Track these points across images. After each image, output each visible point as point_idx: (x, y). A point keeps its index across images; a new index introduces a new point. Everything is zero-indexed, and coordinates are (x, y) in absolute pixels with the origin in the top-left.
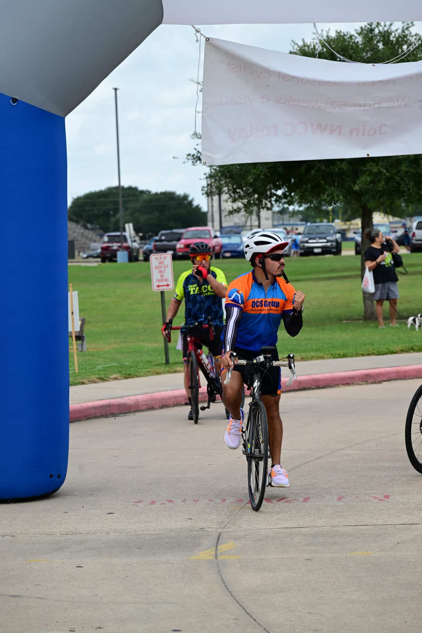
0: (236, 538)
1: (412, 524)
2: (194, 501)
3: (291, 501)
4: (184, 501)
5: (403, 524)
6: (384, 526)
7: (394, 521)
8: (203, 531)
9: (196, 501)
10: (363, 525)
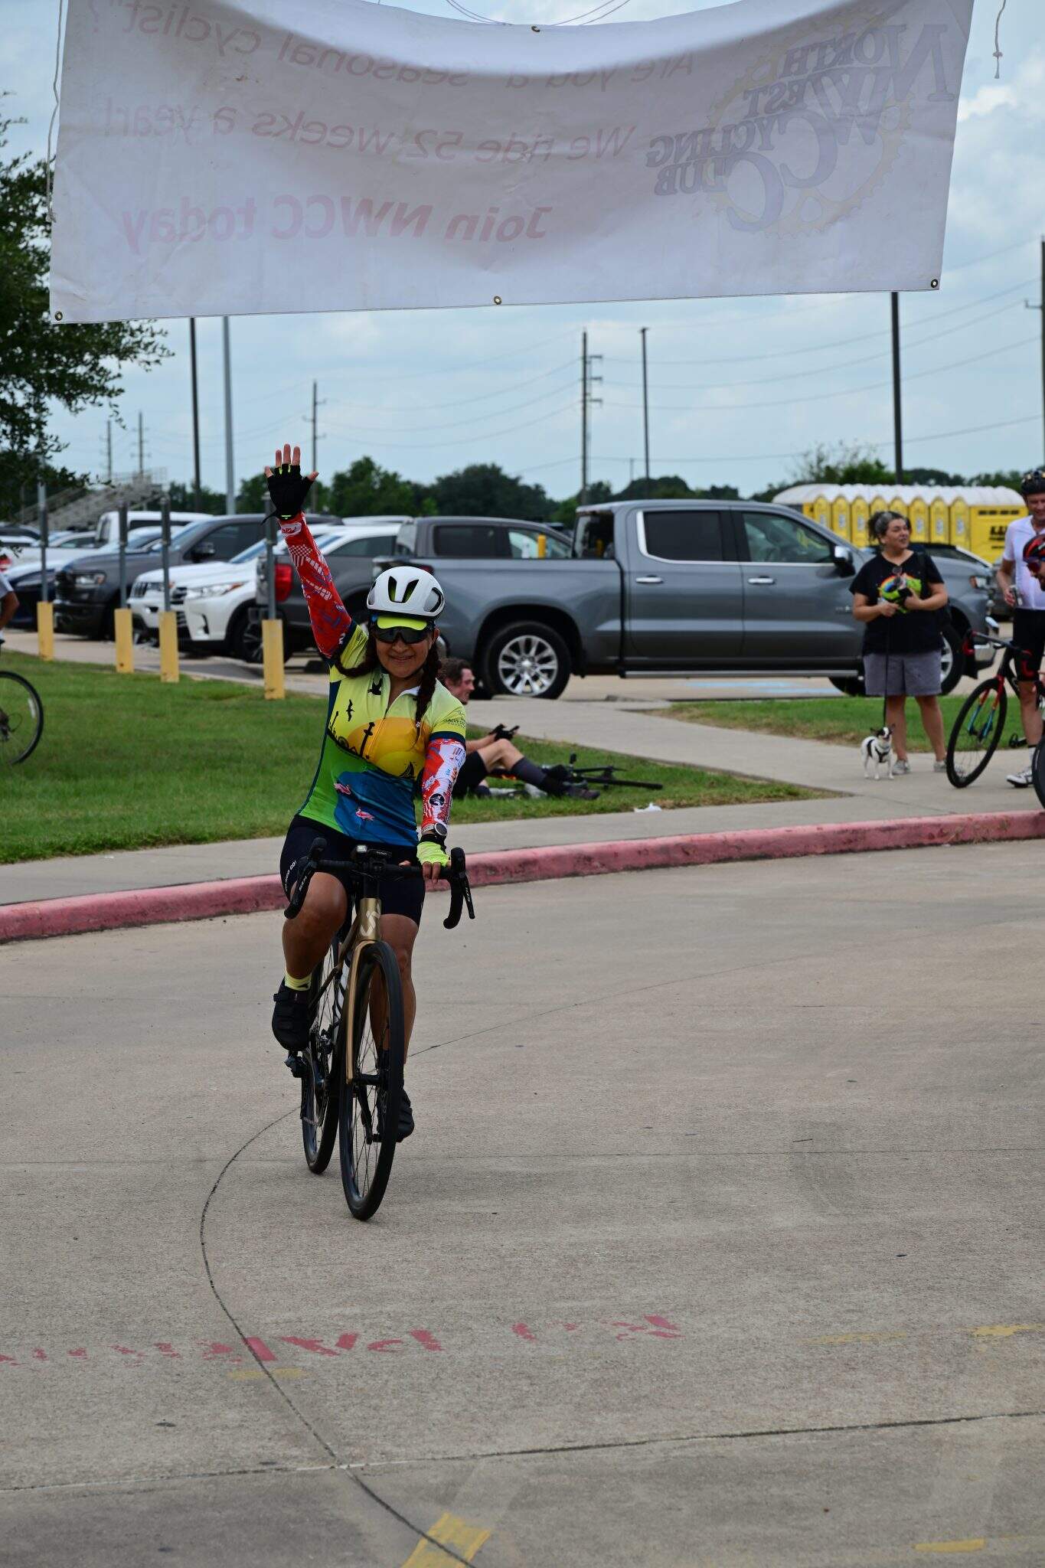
0: (445, 1497)
1: (914, 1423)
2: (71, 1352)
3: (387, 1347)
4: (42, 1356)
5: (886, 1422)
6: (839, 1432)
7: (840, 1413)
8: (286, 1474)
9: (79, 1352)
10: (771, 1433)
